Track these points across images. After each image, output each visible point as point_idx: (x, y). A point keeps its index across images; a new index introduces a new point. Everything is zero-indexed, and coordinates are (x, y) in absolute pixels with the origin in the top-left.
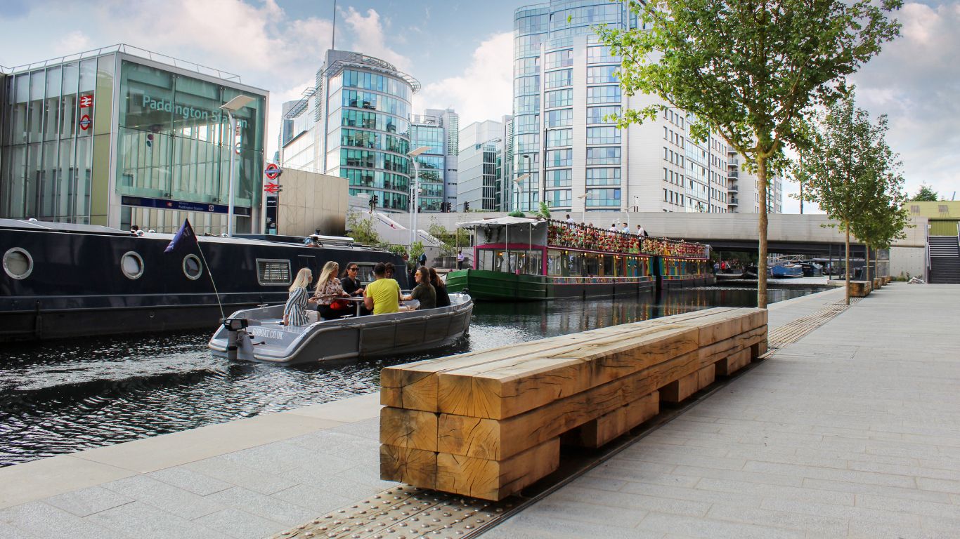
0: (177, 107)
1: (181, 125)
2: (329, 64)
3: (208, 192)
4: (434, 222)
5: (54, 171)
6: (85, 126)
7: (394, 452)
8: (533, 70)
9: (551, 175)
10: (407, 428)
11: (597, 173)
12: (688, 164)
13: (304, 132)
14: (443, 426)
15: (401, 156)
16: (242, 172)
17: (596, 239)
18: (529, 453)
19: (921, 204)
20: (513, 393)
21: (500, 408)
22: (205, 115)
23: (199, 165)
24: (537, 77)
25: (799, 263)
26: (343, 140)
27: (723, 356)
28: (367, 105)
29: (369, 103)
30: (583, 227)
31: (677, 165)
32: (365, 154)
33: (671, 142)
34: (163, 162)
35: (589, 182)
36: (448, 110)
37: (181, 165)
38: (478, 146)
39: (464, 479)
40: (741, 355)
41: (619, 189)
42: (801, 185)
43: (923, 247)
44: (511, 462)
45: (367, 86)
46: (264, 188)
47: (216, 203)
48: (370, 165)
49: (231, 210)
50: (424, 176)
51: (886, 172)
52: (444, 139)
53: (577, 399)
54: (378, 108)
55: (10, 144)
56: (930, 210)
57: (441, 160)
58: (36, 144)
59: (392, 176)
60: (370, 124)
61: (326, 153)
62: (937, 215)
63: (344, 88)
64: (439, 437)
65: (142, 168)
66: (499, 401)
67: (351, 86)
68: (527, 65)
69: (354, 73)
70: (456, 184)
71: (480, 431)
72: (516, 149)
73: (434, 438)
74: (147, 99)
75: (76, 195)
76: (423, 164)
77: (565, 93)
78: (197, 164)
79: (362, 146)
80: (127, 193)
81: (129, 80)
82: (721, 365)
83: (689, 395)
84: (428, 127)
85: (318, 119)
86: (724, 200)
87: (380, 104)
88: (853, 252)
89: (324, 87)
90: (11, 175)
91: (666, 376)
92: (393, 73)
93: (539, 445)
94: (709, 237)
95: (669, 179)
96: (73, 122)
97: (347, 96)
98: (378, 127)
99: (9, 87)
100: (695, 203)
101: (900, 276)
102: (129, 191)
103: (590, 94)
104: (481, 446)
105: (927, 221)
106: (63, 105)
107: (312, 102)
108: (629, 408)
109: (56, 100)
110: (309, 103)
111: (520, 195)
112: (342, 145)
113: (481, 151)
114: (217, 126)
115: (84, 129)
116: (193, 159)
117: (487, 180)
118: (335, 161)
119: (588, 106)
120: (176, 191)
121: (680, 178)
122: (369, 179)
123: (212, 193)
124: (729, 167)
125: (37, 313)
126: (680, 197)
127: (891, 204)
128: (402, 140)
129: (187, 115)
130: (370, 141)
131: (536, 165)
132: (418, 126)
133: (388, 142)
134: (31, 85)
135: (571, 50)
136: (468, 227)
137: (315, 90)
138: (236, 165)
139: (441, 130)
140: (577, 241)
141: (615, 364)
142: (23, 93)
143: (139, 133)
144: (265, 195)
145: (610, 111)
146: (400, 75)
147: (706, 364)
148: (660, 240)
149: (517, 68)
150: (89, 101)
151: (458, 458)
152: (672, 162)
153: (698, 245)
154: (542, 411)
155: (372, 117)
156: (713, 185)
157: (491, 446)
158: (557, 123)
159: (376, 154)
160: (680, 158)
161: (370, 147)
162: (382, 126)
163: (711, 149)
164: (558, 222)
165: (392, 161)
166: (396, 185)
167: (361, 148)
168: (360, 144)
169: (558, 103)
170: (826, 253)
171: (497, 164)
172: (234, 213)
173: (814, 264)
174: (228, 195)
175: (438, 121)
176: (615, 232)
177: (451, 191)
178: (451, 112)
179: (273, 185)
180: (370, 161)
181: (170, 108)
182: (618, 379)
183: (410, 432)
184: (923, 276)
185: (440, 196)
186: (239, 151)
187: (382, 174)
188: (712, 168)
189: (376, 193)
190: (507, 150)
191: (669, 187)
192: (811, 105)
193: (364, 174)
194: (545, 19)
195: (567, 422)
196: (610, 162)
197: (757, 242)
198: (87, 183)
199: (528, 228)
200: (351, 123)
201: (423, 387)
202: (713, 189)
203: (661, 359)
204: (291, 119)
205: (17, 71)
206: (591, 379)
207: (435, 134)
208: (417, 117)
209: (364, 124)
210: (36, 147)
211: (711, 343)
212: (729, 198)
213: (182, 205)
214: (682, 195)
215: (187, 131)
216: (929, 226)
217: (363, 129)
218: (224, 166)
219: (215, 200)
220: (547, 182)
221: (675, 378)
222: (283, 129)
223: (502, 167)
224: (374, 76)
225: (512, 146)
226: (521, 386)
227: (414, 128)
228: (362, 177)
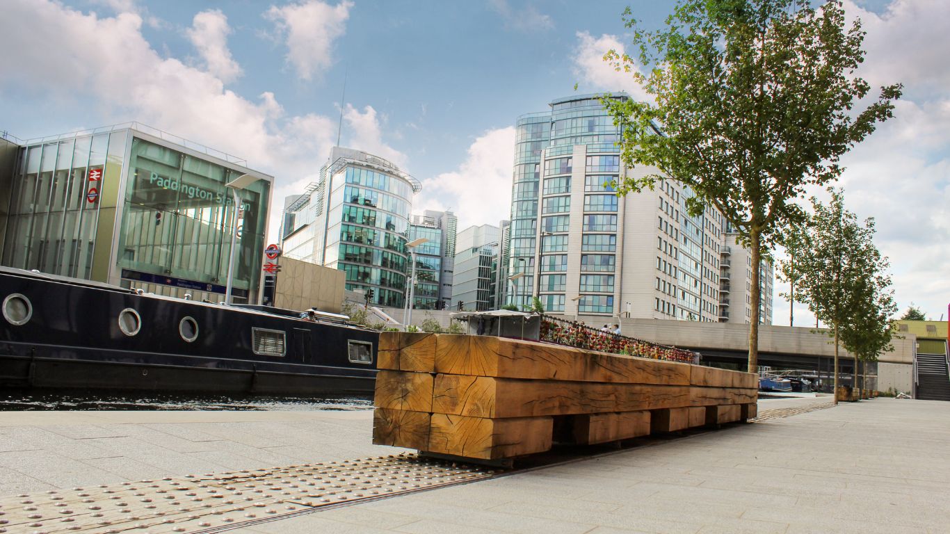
0: (183, 186)
1: (186, 205)
2: (333, 161)
3: (208, 271)
4: (428, 317)
5: (58, 241)
6: (92, 198)
7: (387, 415)
8: (532, 176)
9: (545, 280)
10: (402, 390)
11: (591, 280)
12: (680, 275)
13: (305, 226)
14: (439, 385)
15: (399, 254)
16: (242, 258)
17: (588, 338)
18: (522, 422)
19: (910, 323)
20: (510, 354)
21: (497, 365)
22: (210, 196)
23: (200, 246)
24: (536, 184)
25: (788, 378)
26: (342, 235)
27: (714, 403)
28: (368, 203)
29: (370, 201)
30: (575, 325)
31: (670, 275)
32: (363, 251)
33: (665, 252)
34: (165, 241)
35: (583, 288)
36: (447, 212)
37: (183, 245)
38: (475, 250)
39: (457, 438)
40: (731, 408)
41: (612, 296)
42: (792, 285)
43: (911, 363)
44: (505, 424)
45: (369, 184)
46: (263, 268)
47: (214, 283)
48: (368, 262)
49: (228, 291)
50: (421, 276)
51: (876, 274)
52: (442, 240)
53: (571, 386)
54: (379, 206)
55: (17, 213)
56: (917, 329)
57: (438, 261)
58: (42, 214)
59: (388, 273)
60: (369, 221)
61: (325, 247)
62: (925, 335)
63: (347, 185)
64: (435, 398)
65: (144, 246)
66: (496, 358)
67: (353, 183)
68: (527, 172)
69: (357, 170)
70: (451, 285)
71: (476, 389)
72: (512, 252)
73: (429, 398)
74: (154, 176)
75: (77, 266)
76: (419, 264)
77: (562, 200)
78: (198, 244)
79: (361, 242)
80: (127, 267)
81: (138, 157)
82: (711, 411)
83: (680, 428)
84: (427, 227)
85: (319, 214)
86: (715, 313)
87: (380, 202)
88: (842, 366)
89: (327, 183)
90: (14, 243)
91: (658, 400)
92: (395, 172)
93: (533, 418)
94: (699, 345)
95: (662, 289)
96: (80, 196)
97: (349, 193)
98: (378, 224)
99: (21, 158)
100: (686, 314)
101: (888, 392)
102: (130, 264)
103: (587, 201)
104: (476, 404)
105: (915, 339)
106: (72, 178)
107: (314, 198)
108: (621, 416)
109: (66, 172)
110: (312, 198)
111: (514, 297)
112: (341, 240)
113: (477, 254)
114: (221, 208)
115: (90, 201)
116: (194, 240)
117: (481, 283)
118: (333, 257)
119: (585, 213)
120: (177, 268)
121: (673, 288)
122: (366, 275)
123: (211, 273)
124: (721, 280)
125: (31, 360)
126: (672, 307)
127: (880, 313)
128: (400, 238)
129: (193, 194)
130: (369, 238)
131: (531, 269)
132: (416, 227)
133: (387, 239)
134: (43, 157)
135: (571, 158)
136: (462, 317)
137: (318, 185)
138: (236, 248)
139: (439, 231)
140: (568, 338)
141: (609, 366)
142: (34, 164)
143: (143, 212)
144: (263, 274)
145: (605, 219)
146: (402, 175)
147: (697, 404)
148: (651, 345)
149: (517, 173)
150: (98, 175)
151: (452, 418)
152: (665, 272)
153: (688, 353)
154: (537, 384)
155: (372, 214)
156: (704, 297)
157: (486, 404)
158: (554, 229)
159: (375, 250)
160: (673, 269)
161: (369, 243)
162: (380, 223)
163: (704, 262)
164: (551, 317)
165: (390, 259)
166: (392, 283)
167: (361, 245)
168: (359, 240)
169: (556, 209)
170: (814, 367)
171: (492, 268)
172: (232, 294)
173: (802, 380)
174: (227, 276)
175: (436, 223)
176: (606, 332)
177: (446, 293)
178: (450, 214)
179: (272, 265)
180: (368, 258)
181: (177, 187)
182: (611, 384)
183: (405, 394)
184: (911, 392)
185: (435, 296)
186: (240, 234)
187: (379, 270)
188: (705, 280)
189: (372, 289)
190: (503, 255)
191: (662, 296)
192: (805, 183)
193: (361, 269)
194: (547, 127)
195: (562, 406)
196: (603, 269)
197: (747, 352)
198: (89, 257)
199: (521, 321)
200: (351, 219)
201: (421, 348)
202: (704, 301)
203: (653, 380)
204: (293, 213)
205: (30, 143)
206: (585, 372)
207: (433, 235)
208: (417, 218)
209: (364, 221)
210: (42, 217)
211: (702, 385)
212: (720, 311)
213: (180, 283)
214: (674, 306)
215: (191, 212)
216: (917, 346)
217: (362, 226)
218: (225, 248)
219: (213, 280)
220: (541, 287)
221: (666, 406)
222: (284, 223)
223: (498, 271)
224: (376, 174)
225: (508, 250)
226: (517, 351)
227: (413, 228)
228: (359, 272)
